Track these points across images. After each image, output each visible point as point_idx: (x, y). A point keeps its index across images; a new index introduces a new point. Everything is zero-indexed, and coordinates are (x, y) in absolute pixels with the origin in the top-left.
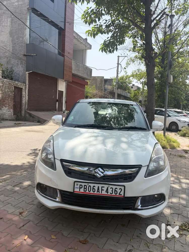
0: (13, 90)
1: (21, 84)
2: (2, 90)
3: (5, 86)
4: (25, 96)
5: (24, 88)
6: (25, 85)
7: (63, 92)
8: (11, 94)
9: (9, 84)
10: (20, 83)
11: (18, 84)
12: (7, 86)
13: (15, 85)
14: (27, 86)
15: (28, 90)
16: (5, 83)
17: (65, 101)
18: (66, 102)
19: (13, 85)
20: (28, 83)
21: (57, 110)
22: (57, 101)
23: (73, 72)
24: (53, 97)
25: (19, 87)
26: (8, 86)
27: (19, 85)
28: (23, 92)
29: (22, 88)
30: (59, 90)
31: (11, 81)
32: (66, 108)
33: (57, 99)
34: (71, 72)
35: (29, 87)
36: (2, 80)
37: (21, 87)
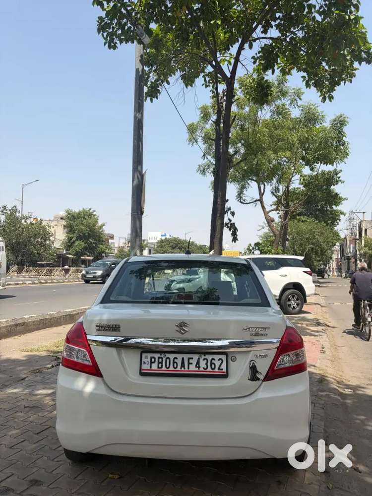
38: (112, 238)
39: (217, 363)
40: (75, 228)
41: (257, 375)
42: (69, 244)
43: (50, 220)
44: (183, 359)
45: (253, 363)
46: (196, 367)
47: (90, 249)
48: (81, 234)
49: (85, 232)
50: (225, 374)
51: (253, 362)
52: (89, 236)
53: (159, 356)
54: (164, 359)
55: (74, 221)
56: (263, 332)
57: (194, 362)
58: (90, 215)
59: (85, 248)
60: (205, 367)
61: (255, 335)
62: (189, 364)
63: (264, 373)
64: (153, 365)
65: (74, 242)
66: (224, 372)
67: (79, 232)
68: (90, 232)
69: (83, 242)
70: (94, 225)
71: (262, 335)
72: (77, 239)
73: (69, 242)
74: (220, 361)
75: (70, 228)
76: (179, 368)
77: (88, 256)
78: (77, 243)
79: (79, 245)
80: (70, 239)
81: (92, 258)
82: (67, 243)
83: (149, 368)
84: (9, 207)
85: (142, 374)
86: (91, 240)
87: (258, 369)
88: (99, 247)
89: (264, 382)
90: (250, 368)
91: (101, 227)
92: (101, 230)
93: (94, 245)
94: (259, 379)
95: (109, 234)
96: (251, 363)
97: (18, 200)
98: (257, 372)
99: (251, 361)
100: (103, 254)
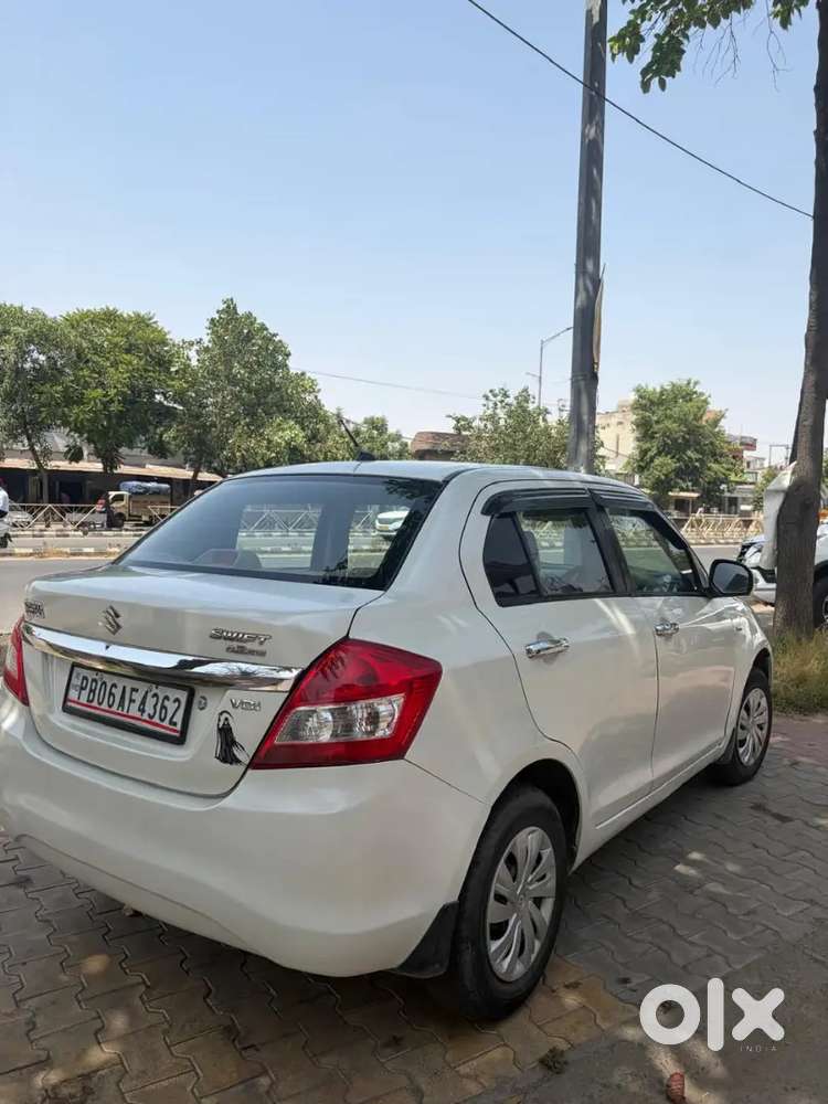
38: (751, 445)
39: (171, 706)
40: (656, 427)
41: (236, 751)
42: (642, 464)
43: (607, 413)
44: (124, 688)
45: (226, 719)
46: (139, 710)
47: (689, 473)
48: (669, 441)
49: (676, 436)
50: (177, 734)
51: (225, 715)
52: (687, 445)
53: (95, 677)
54: (99, 683)
55: (653, 413)
56: (254, 646)
57: (138, 697)
58: (688, 394)
59: (679, 473)
60: (152, 713)
61: (237, 652)
62: (132, 701)
63: (251, 749)
64: (83, 692)
65: (652, 460)
66: (175, 731)
67: (664, 435)
68: (687, 436)
69: (673, 457)
70: (697, 418)
71: (252, 652)
72: (659, 453)
73: (642, 460)
74: (177, 704)
75: (645, 429)
76: (114, 708)
77: (682, 490)
78: (657, 461)
79: (665, 464)
80: (644, 452)
81: (695, 495)
82: (638, 461)
83: (76, 699)
84: (514, 392)
85: (66, 709)
86: (689, 453)
87: (238, 735)
88: (709, 469)
89: (250, 772)
90: (220, 730)
91: (716, 423)
92: (717, 430)
93: (697, 464)
94: (238, 761)
95: (742, 437)
96: (223, 718)
97: (534, 376)
98: (234, 743)
99: (221, 714)
100: (723, 487)
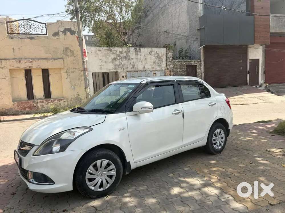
0: (186, 69)
1: (195, 62)
2: (174, 71)
3: (177, 67)
4: (200, 73)
5: (198, 65)
6: (200, 62)
7: (258, 60)
8: (183, 74)
9: (181, 64)
10: (193, 61)
11: (190, 62)
12: (178, 66)
13: (188, 64)
14: (203, 62)
15: (204, 66)
16: (176, 64)
17: (263, 71)
18: (265, 72)
19: (186, 64)
20: (203, 58)
21: (249, 84)
22: (249, 73)
23: (272, 30)
24: (241, 69)
25: (192, 65)
26: (180, 66)
27: (192, 62)
28: (198, 69)
29: (196, 66)
30: (250, 58)
31: (183, 60)
32: (265, 80)
33: (248, 69)
34: (268, 31)
35: (205, 63)
36: (173, 62)
37: (195, 64)
